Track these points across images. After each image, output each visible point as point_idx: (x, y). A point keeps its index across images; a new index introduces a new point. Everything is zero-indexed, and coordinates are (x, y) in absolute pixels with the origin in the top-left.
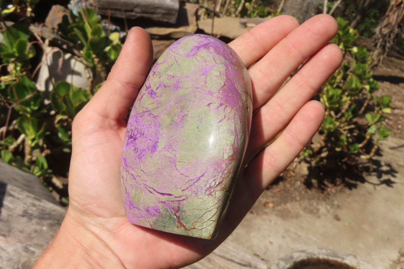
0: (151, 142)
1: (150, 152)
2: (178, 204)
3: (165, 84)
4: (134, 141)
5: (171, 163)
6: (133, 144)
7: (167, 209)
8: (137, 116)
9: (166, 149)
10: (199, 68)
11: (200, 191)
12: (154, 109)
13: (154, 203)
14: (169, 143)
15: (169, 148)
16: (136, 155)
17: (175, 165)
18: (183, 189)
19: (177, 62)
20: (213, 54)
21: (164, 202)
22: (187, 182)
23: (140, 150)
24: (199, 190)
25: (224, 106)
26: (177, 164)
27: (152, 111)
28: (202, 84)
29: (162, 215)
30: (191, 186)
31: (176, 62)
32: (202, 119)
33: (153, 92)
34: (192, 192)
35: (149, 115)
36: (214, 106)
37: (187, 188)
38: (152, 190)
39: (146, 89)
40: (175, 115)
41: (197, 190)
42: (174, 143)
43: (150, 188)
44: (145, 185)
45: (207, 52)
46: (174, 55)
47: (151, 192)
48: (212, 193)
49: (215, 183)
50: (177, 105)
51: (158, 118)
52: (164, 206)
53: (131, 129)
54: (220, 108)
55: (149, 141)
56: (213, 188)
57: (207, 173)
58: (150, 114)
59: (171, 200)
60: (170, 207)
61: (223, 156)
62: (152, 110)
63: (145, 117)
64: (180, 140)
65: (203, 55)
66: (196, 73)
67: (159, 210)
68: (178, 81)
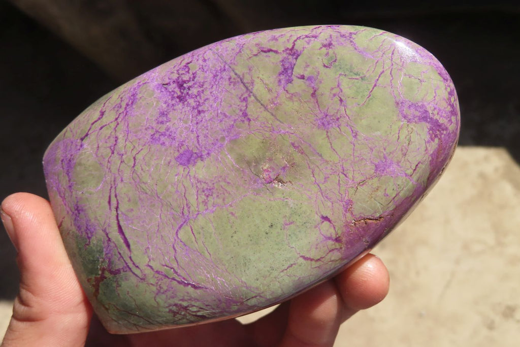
0: (196, 142)
1: (177, 154)
2: (123, 268)
3: (318, 89)
4: (178, 100)
5: (181, 215)
6: (170, 101)
7: (102, 252)
8: (227, 67)
9: (198, 184)
10: (385, 149)
11: (168, 296)
12: (257, 100)
13: (96, 218)
14: (213, 184)
15: (204, 191)
16: (154, 125)
17: (182, 225)
18: (152, 264)
19: (375, 85)
20: (427, 156)
21: (109, 240)
22: (167, 266)
23: (168, 129)
24: (169, 294)
25: (338, 245)
26: (187, 228)
27: (253, 98)
28: (357, 175)
29: (87, 245)
30: (166, 276)
31: (373, 84)
32: (291, 223)
33: (289, 71)
34: (157, 283)
35: (242, 98)
36: (327, 231)
37: (158, 272)
38: (113, 202)
39: (287, 49)
40: (270, 160)
41: (166, 291)
42: (218, 196)
43: (116, 196)
44: (115, 181)
45: (424, 142)
46: (386, 67)
47: (109, 202)
48: (178, 315)
49: (198, 311)
50: (292, 149)
51: (246, 122)
52: (104, 243)
53: (196, 73)
54: (330, 242)
55: (193, 136)
56: (186, 312)
57: (204, 291)
58: (244, 99)
59: (121, 252)
60: (109, 255)
61: (249, 299)
62: (256, 97)
63: (233, 91)
64: (231, 206)
65: (414, 137)
66: (372, 149)
67: (92, 236)
68: (338, 119)
